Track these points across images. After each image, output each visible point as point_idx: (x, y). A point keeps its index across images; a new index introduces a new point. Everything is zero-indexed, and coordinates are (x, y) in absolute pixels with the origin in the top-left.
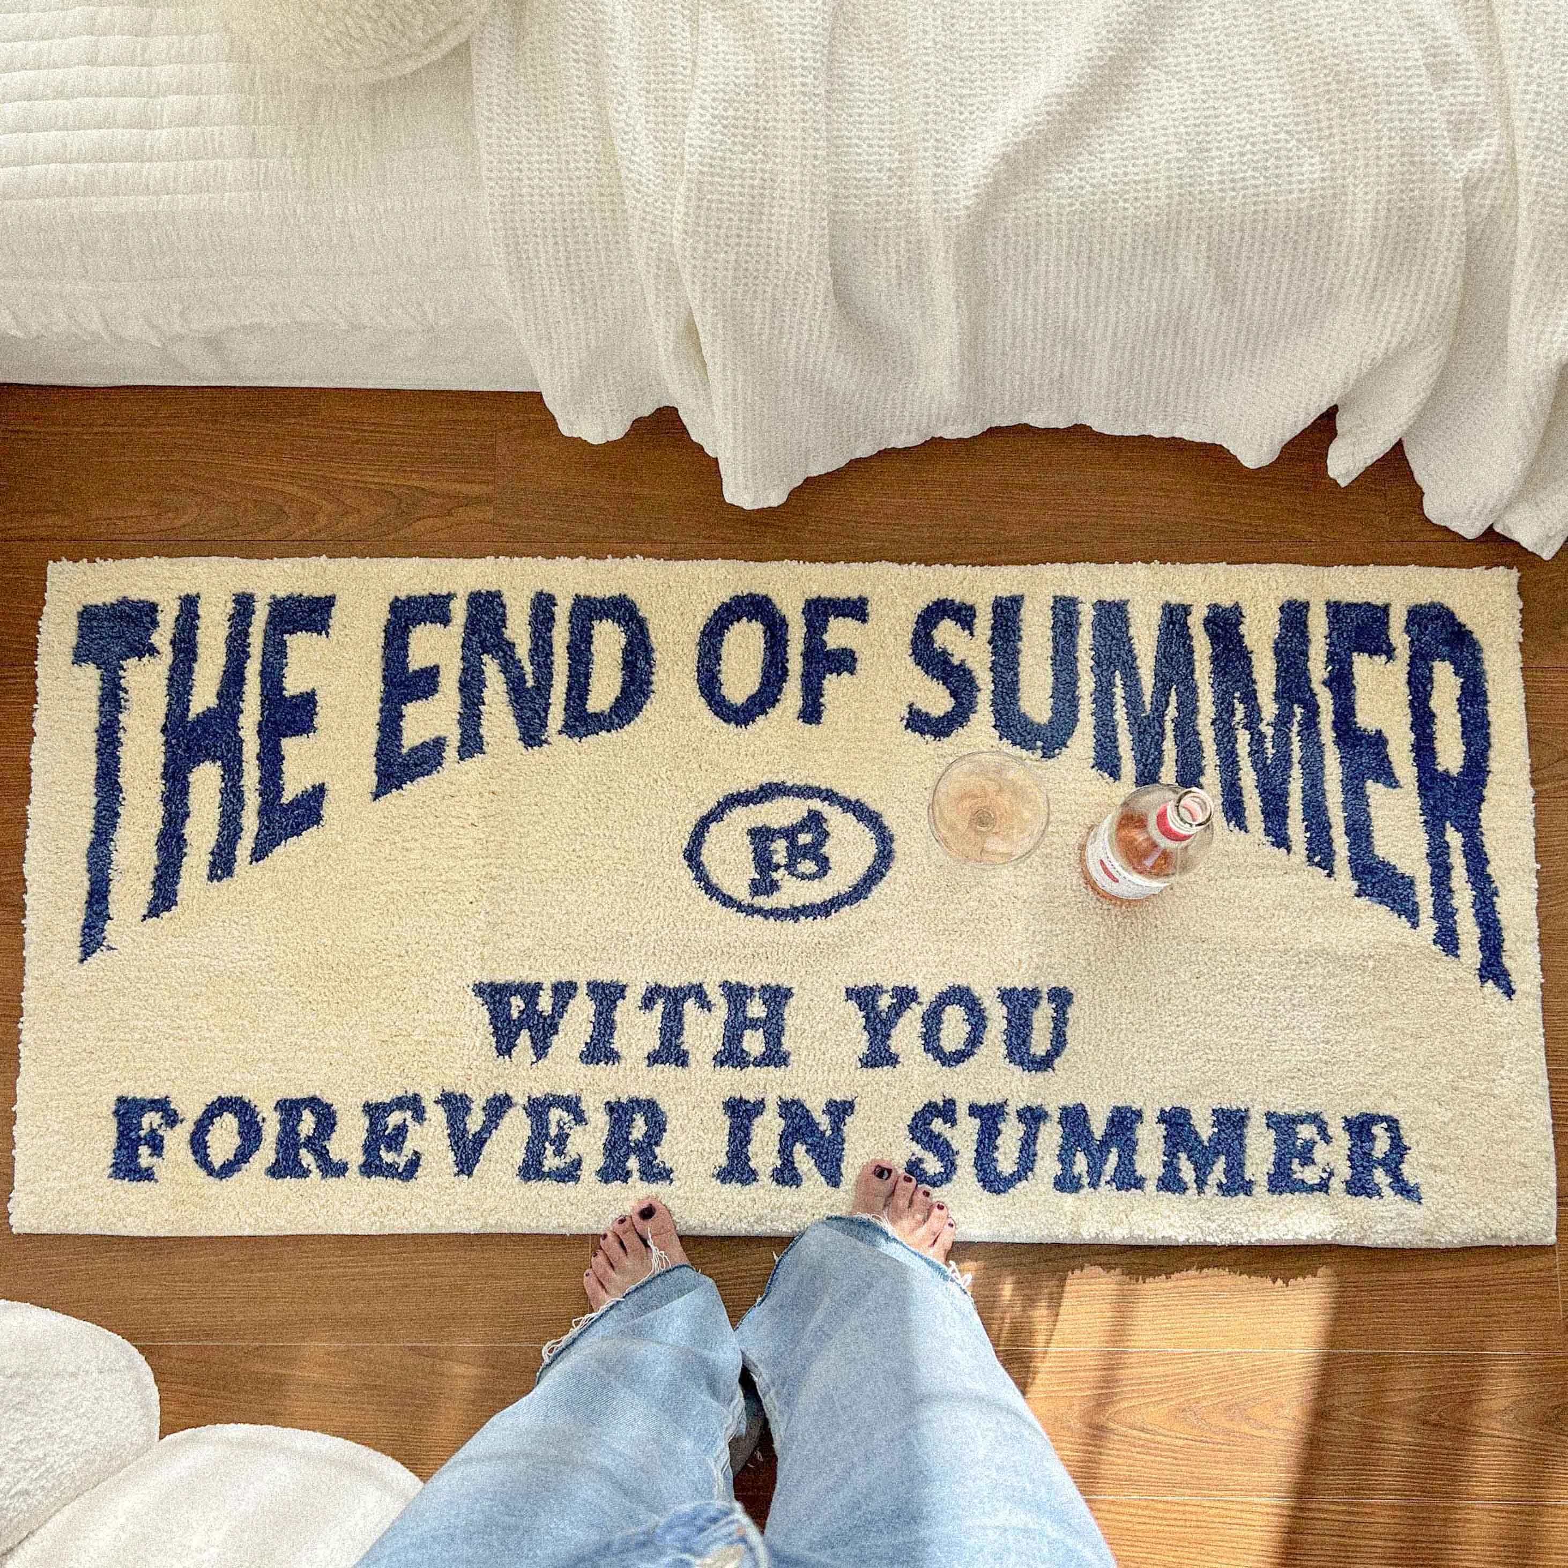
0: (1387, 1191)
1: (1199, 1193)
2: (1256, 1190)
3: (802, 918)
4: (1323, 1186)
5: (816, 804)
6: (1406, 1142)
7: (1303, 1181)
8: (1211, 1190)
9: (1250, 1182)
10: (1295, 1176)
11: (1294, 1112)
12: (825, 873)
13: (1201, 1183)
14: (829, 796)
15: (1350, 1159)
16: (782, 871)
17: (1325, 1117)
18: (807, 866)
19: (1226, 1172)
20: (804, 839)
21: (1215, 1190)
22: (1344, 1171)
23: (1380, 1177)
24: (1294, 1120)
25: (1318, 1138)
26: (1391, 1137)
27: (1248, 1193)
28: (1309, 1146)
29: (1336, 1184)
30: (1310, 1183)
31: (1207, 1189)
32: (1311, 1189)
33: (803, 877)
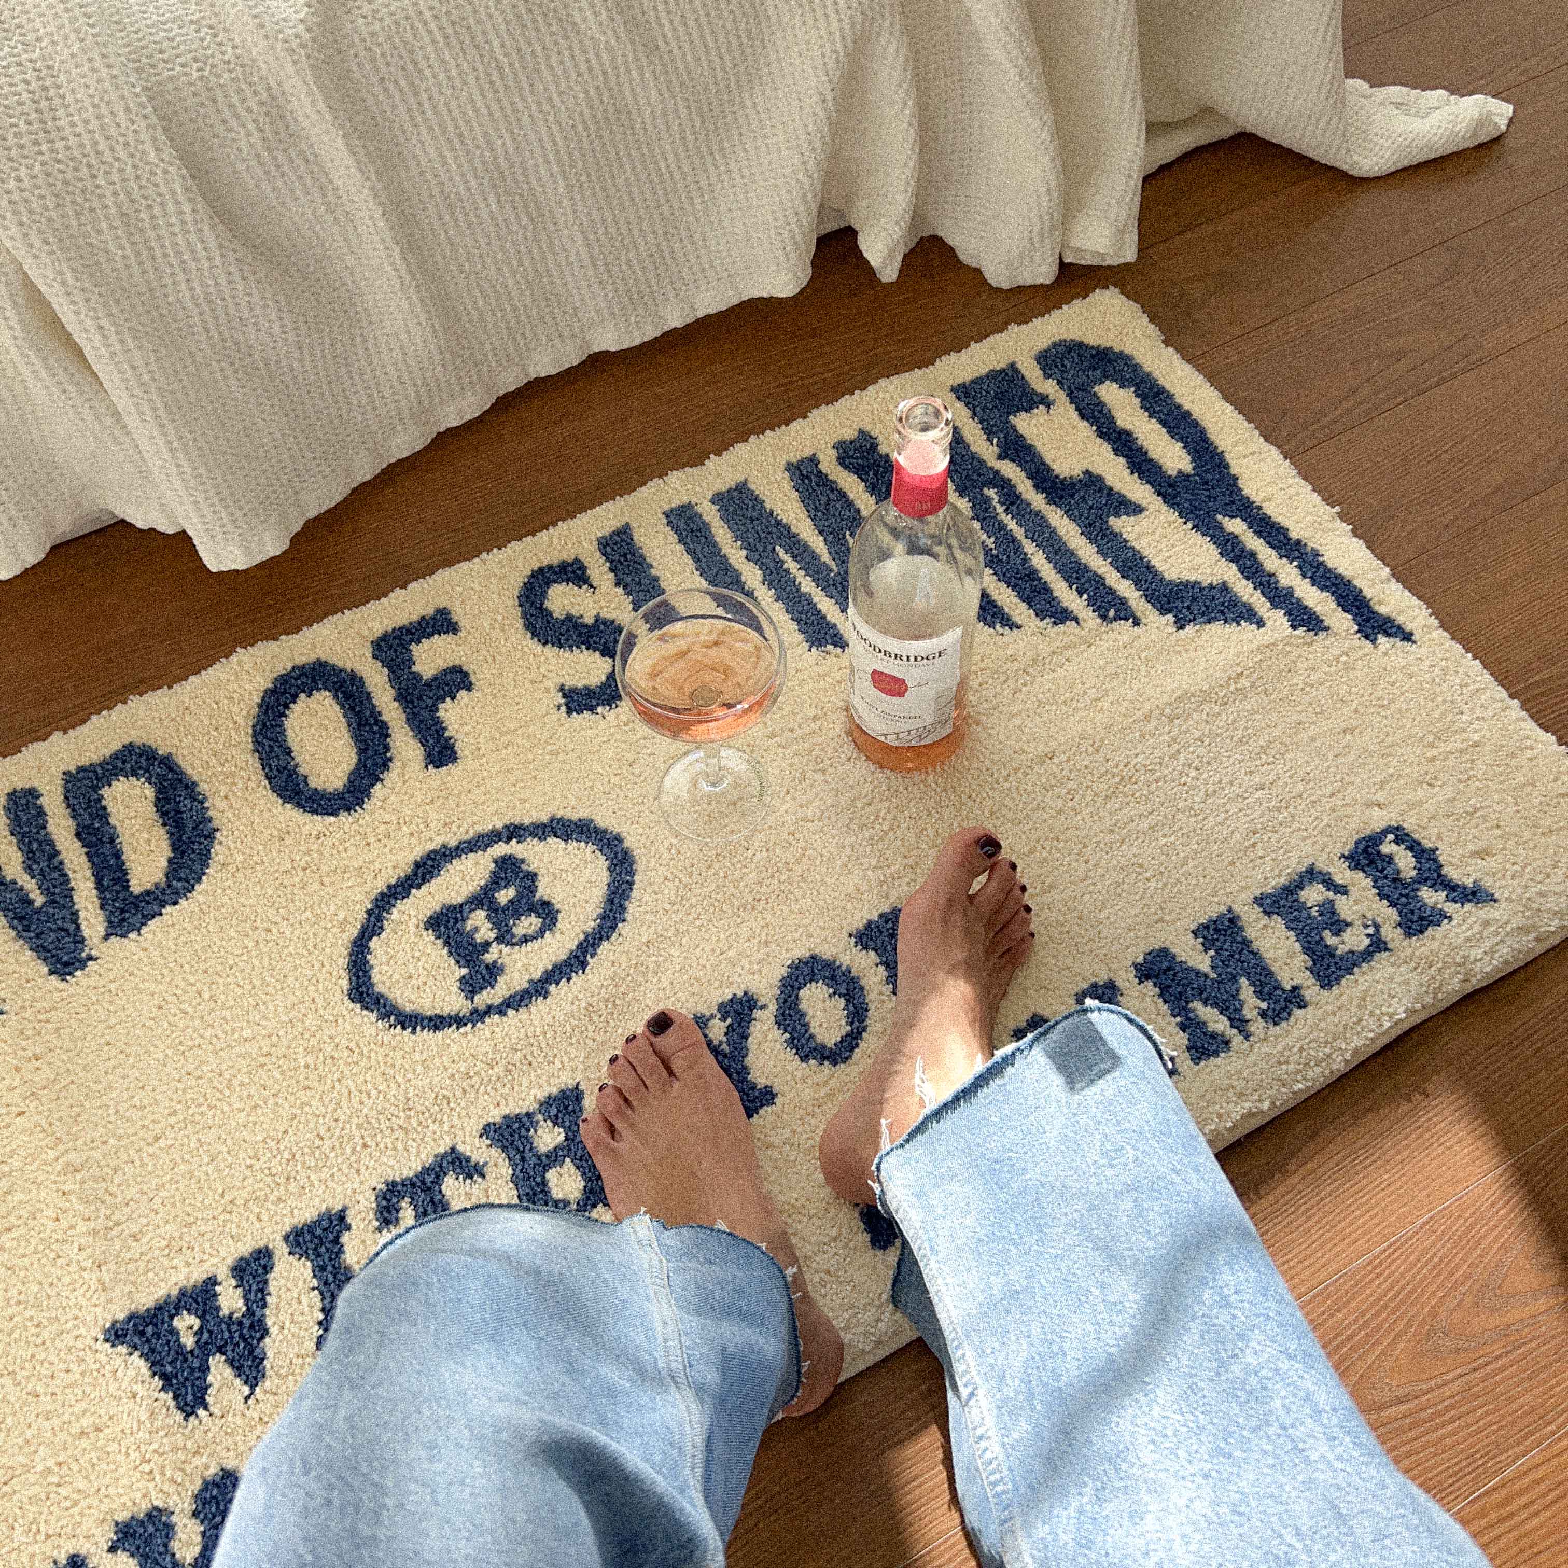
0: (1451, 908)
1: (1247, 1037)
2: (1307, 994)
3: (552, 988)
4: (1378, 945)
5: (500, 849)
6: (1427, 844)
7: (1353, 952)
8: (1257, 1026)
9: (1295, 989)
10: (1339, 952)
11: (1283, 881)
12: (554, 921)
13: (1239, 1023)
14: (514, 832)
15: (1382, 896)
16: (495, 948)
17: (1320, 865)
18: (528, 924)
19: (1259, 994)
20: (505, 896)
21: (1261, 1023)
22: (1387, 915)
23: (1430, 896)
24: (1291, 890)
25: (1331, 894)
26: (1407, 848)
27: (1302, 1005)
28: (1328, 909)
29: (1392, 934)
30: (1362, 948)
31: (1252, 1028)
32: (1367, 955)
33: (526, 939)
